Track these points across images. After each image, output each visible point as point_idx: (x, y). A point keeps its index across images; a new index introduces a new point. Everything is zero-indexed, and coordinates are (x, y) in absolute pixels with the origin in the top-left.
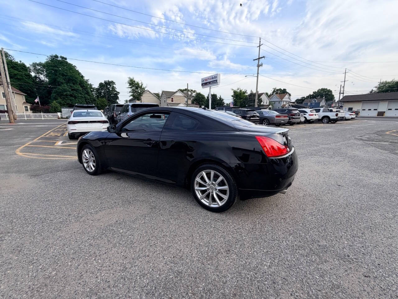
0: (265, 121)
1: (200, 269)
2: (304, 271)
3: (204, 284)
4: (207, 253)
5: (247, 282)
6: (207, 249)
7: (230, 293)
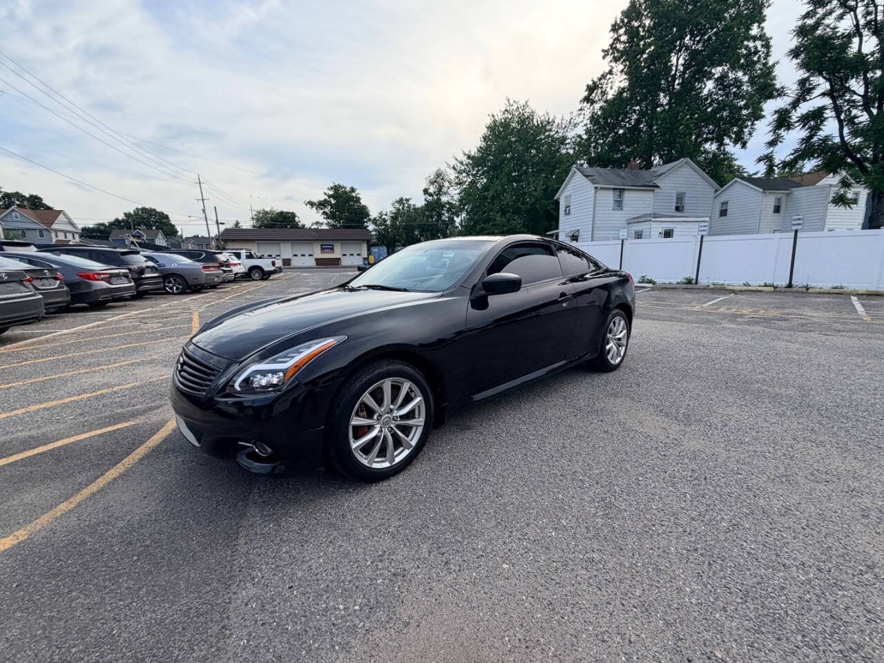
0: (172, 280)
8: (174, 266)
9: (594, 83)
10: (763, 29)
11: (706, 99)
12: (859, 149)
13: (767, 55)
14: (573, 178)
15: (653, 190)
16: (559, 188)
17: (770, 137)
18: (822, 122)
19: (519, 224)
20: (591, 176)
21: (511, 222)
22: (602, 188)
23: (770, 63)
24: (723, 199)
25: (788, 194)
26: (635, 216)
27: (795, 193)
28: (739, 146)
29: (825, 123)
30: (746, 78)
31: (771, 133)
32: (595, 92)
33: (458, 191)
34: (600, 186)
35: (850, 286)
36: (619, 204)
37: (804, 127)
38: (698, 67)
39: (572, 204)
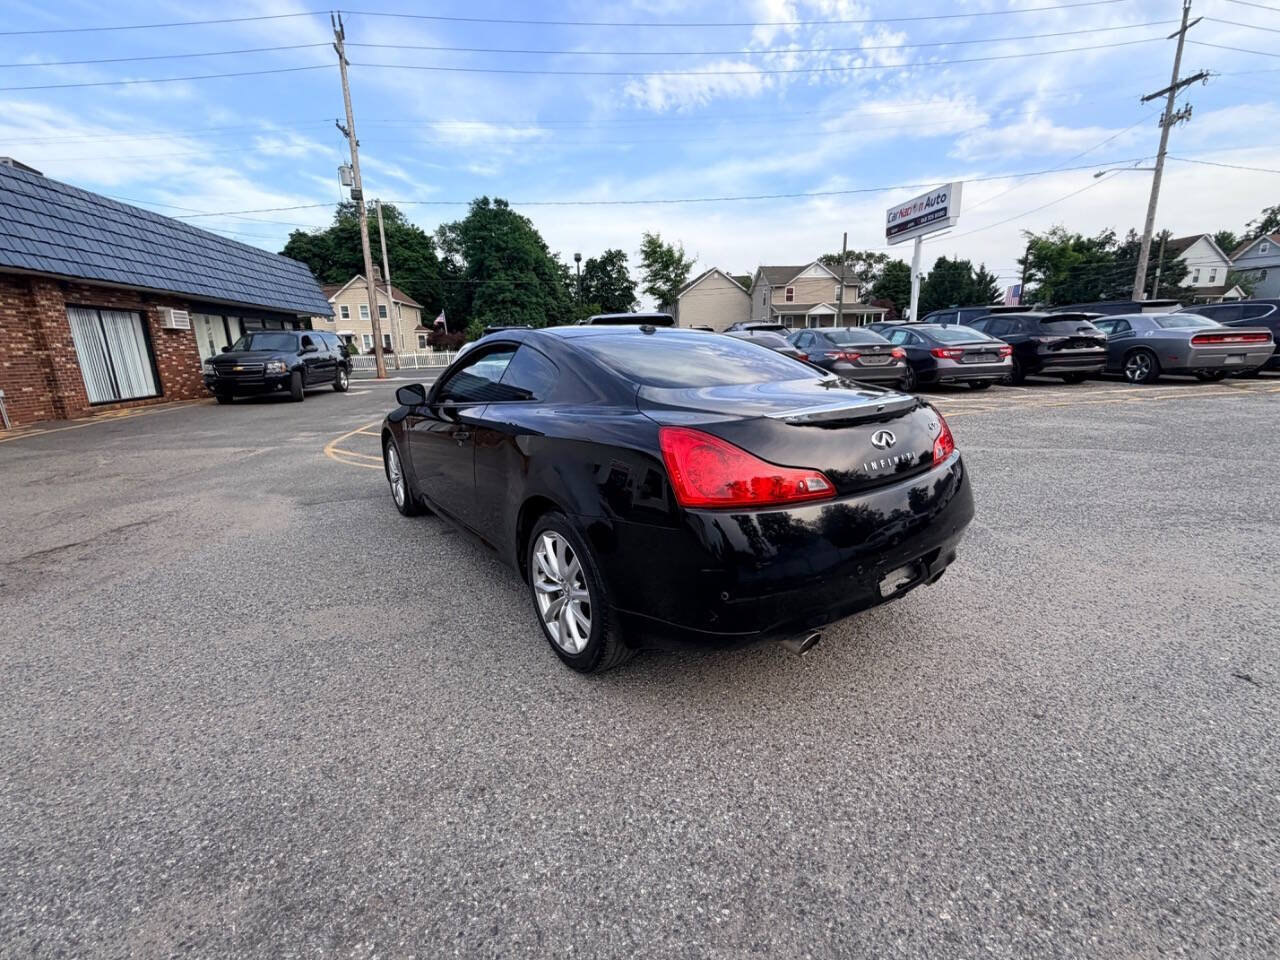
0: (1138, 358)
1: (364, 811)
2: (633, 942)
3: (325, 851)
4: (425, 776)
5: (426, 895)
6: (434, 766)
7: (352, 901)
8: (1150, 334)
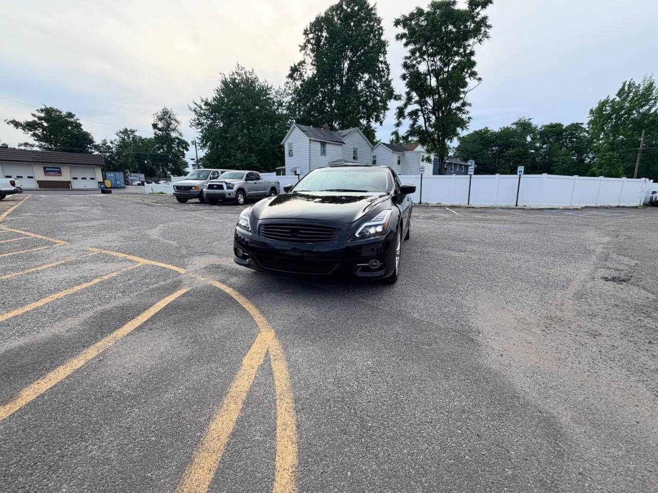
9: (295, 66)
10: (386, 58)
11: (361, 92)
12: (433, 133)
13: (388, 74)
14: (293, 131)
15: (342, 145)
16: (284, 137)
17: (396, 121)
18: (418, 117)
19: (255, 160)
20: (306, 131)
21: (248, 159)
22: (314, 141)
23: (389, 79)
24: (374, 154)
25: (403, 154)
26: (333, 160)
27: (406, 154)
28: (378, 123)
29: (420, 118)
30: (378, 85)
31: (396, 120)
32: (296, 73)
33: (200, 130)
34: (312, 139)
35: (443, 203)
36: (323, 153)
37: (411, 118)
38: (355, 72)
39: (293, 150)
